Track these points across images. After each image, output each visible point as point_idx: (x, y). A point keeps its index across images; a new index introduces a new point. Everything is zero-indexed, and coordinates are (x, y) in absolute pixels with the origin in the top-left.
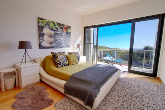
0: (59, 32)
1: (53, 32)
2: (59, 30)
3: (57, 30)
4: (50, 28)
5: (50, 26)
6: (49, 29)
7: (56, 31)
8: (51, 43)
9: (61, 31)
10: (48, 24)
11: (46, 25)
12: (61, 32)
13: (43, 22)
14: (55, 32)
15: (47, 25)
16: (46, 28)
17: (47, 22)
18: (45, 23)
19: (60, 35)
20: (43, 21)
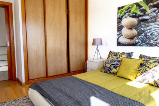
0: (148, 15)
1: (135, 20)
2: (149, 11)
3: (143, 14)
4: (131, 15)
5: (132, 12)
6: (130, 17)
7: (142, 16)
8: (132, 38)
9: (154, 11)
10: (129, 10)
11: (125, 14)
12: (154, 14)
13: (123, 11)
14: (140, 18)
15: (128, 12)
16: (126, 17)
17: (128, 7)
18: (124, 11)
19: (150, 20)
20: (123, 9)
